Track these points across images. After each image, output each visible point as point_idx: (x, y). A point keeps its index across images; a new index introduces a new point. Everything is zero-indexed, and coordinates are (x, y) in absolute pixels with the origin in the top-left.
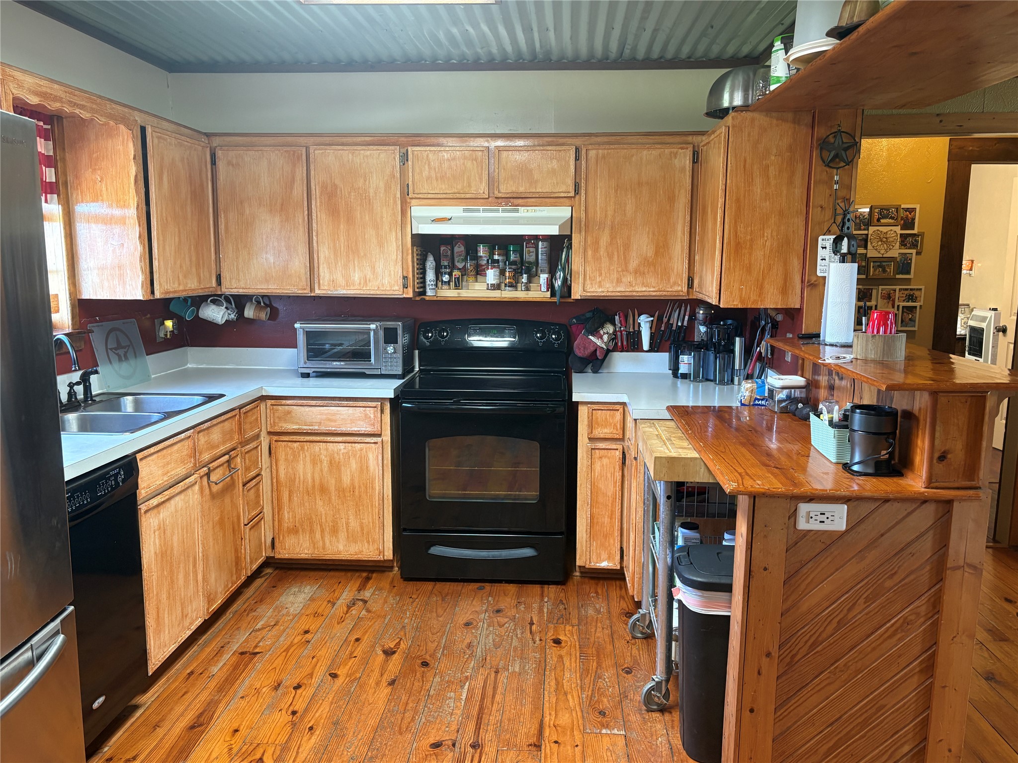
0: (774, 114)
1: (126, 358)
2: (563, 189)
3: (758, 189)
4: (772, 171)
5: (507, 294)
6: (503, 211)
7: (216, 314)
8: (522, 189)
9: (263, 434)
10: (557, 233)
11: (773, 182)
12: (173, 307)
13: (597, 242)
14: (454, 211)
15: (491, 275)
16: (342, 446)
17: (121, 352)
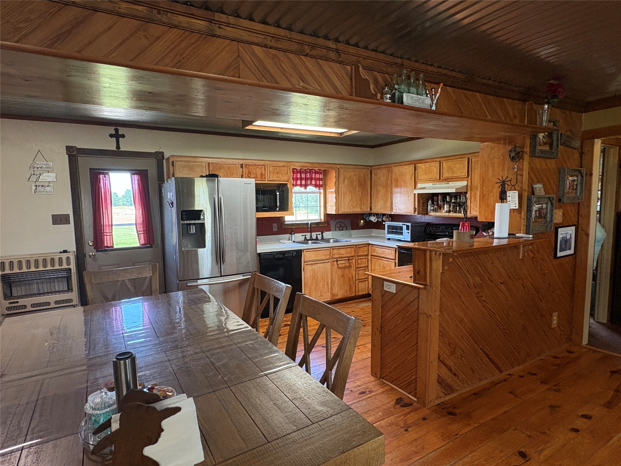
0: (496, 142)
1: (342, 230)
2: (463, 174)
3: (490, 172)
4: (496, 165)
5: (452, 214)
6: (445, 184)
7: (373, 219)
8: (450, 176)
9: (370, 255)
10: (455, 192)
11: (496, 169)
12: (364, 217)
13: (475, 194)
14: (430, 185)
15: (446, 207)
16: (386, 262)
17: (341, 228)
